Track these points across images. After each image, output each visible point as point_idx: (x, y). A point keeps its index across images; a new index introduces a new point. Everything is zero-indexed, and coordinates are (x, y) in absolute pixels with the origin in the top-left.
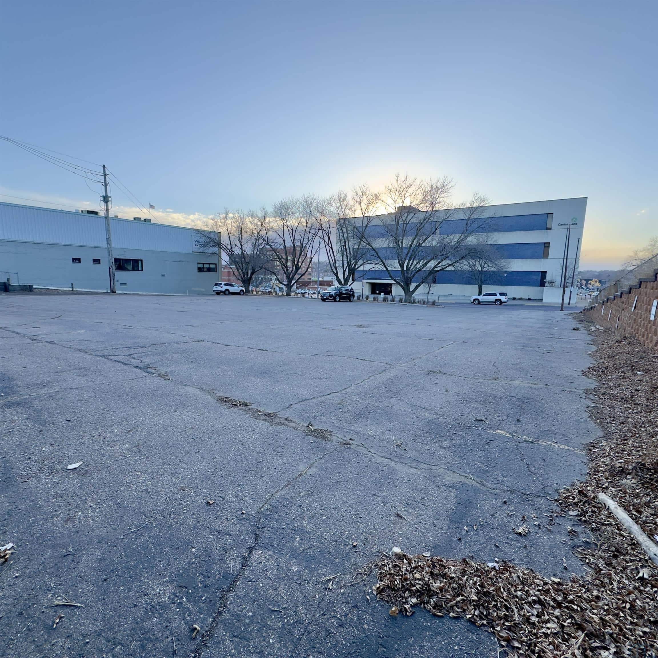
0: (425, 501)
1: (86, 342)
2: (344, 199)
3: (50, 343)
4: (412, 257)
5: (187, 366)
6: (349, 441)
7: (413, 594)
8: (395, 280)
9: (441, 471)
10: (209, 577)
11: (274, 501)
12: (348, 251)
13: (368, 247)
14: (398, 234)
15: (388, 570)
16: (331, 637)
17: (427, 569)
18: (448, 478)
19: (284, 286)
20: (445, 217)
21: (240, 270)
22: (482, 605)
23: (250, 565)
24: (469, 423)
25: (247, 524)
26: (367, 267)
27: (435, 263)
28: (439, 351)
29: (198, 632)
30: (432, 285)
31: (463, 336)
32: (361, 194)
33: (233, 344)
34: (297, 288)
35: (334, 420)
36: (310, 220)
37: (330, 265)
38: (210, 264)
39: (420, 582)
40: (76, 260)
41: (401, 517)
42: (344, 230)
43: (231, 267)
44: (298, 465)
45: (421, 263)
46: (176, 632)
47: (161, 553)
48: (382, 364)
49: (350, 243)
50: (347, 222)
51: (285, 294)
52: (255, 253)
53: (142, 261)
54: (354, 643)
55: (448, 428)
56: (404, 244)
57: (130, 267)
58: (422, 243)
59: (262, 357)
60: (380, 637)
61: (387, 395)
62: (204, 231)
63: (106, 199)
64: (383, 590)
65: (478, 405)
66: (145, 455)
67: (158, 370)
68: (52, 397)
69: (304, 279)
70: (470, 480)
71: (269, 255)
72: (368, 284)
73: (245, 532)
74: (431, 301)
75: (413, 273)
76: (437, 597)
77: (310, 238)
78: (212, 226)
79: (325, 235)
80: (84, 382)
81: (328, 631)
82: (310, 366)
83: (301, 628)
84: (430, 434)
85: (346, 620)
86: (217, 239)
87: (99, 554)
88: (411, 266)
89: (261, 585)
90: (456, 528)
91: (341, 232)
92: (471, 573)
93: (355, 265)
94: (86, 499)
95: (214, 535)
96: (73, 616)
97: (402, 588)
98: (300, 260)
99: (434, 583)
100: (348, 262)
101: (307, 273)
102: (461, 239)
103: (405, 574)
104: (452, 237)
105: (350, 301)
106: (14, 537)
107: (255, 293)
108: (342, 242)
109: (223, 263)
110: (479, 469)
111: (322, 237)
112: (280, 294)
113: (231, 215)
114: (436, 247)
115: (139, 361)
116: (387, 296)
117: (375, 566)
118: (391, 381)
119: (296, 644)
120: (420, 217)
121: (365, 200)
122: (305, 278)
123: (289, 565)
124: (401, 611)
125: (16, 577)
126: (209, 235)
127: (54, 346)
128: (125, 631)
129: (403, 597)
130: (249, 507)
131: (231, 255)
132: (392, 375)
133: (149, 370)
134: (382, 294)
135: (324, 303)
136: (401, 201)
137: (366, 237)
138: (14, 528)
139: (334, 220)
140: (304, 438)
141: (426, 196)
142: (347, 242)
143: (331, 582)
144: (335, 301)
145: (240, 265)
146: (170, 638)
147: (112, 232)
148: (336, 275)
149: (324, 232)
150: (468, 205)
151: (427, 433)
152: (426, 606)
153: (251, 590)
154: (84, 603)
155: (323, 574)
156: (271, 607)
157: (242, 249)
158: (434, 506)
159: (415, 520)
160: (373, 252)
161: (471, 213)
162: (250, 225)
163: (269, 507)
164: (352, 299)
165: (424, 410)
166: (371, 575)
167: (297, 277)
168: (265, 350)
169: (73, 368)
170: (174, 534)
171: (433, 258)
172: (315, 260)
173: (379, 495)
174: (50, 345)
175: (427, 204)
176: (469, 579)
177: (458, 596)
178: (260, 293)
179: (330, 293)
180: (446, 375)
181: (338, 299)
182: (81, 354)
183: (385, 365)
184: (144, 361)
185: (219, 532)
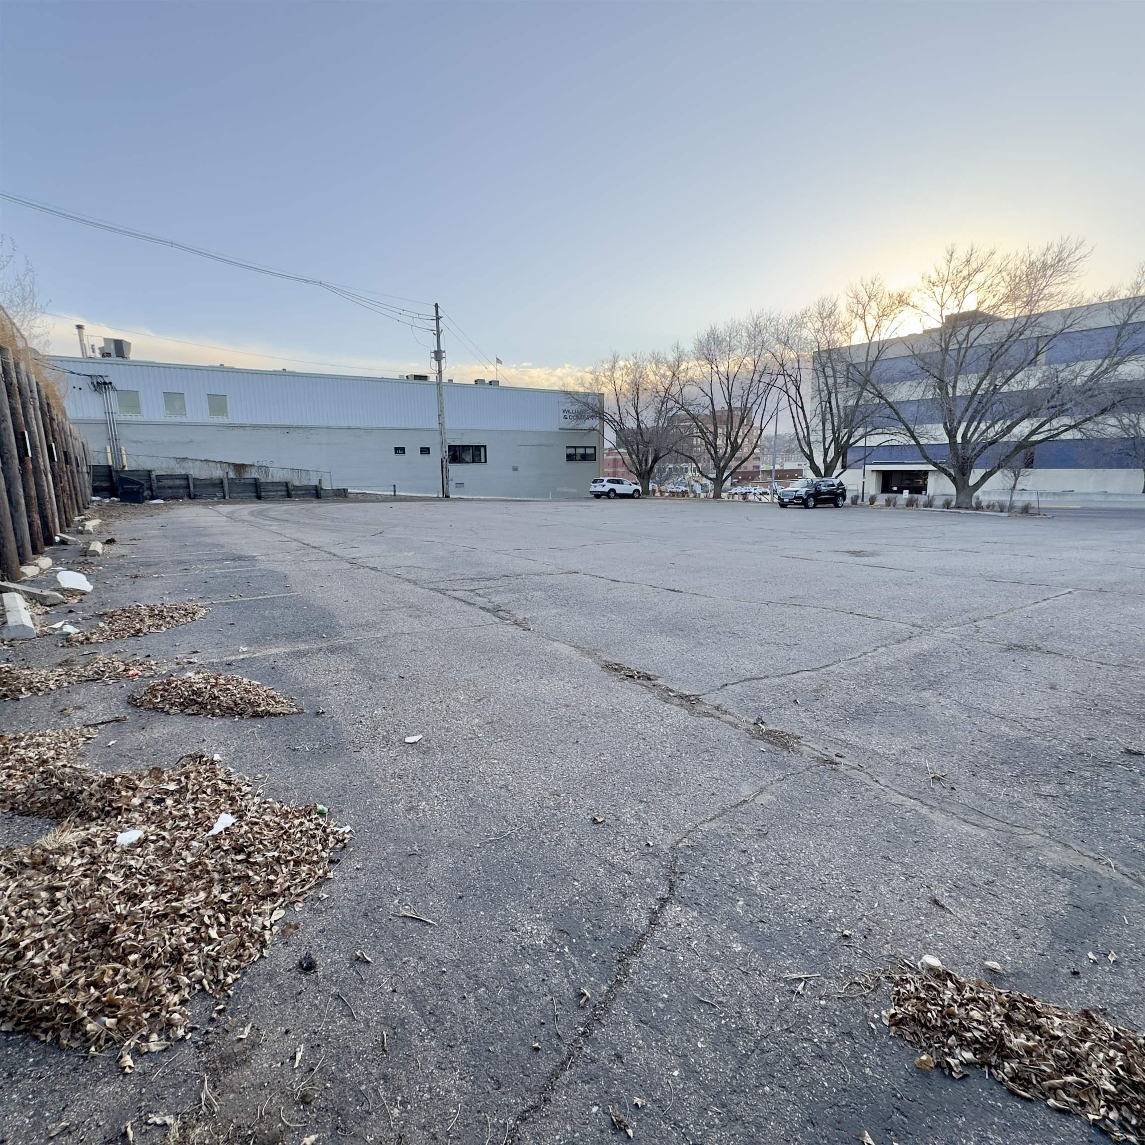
0: (995, 889)
1: (416, 570)
2: (831, 313)
3: (372, 569)
4: (978, 415)
5: (555, 611)
6: (834, 757)
7: (965, 1044)
8: (935, 465)
9: (1034, 839)
10: (600, 928)
11: (699, 835)
12: (835, 411)
13: (877, 400)
14: (945, 371)
15: (913, 989)
16: (802, 1069)
17: (997, 1007)
18: (1052, 855)
19: (708, 482)
20: (1061, 327)
21: (634, 457)
22: (1127, 1104)
23: (663, 924)
24: (1109, 755)
25: (656, 863)
26: (874, 440)
27: (1032, 425)
28: (1037, 606)
29: (588, 999)
30: (1023, 471)
31: (1099, 578)
32: (866, 298)
33: (624, 580)
34: (733, 484)
35: (805, 718)
36: (762, 359)
37: (799, 440)
38: (585, 448)
39: (982, 1027)
40: (400, 450)
41: (943, 907)
42: (829, 371)
43: (620, 450)
44: (739, 784)
45: (997, 427)
46: (557, 992)
47: (531, 877)
48: (905, 626)
49: (839, 396)
50: (835, 356)
51: (712, 496)
52: (660, 425)
53: (485, 447)
54: (845, 1090)
55: (1055, 760)
56: (958, 390)
57: (468, 458)
58: (1001, 386)
59: (674, 603)
60: (895, 1096)
61: (914, 683)
62: (577, 393)
63: (438, 355)
64: (902, 1021)
65: (1134, 721)
66: (502, 737)
67: (513, 615)
68: (380, 643)
69: (746, 468)
70: (1105, 867)
71: (685, 427)
72: (875, 474)
73: (653, 874)
74: (1019, 504)
75: (978, 448)
76: (1019, 1063)
77: (761, 391)
78: (591, 384)
79: (789, 384)
80: (417, 625)
81: (798, 1058)
82: (759, 621)
83: (750, 1040)
84: (1011, 765)
85: (831, 1051)
86: (598, 405)
87: (451, 861)
88: (973, 434)
89: (682, 958)
90: (1067, 951)
91: (821, 375)
92: (1100, 1040)
93: (849, 438)
94: (430, 786)
95: (605, 869)
96: (425, 934)
97: (941, 1027)
98: (740, 433)
99: (1012, 1036)
100: (834, 433)
101: (753, 456)
102: (1102, 369)
103: (950, 1006)
104: (1077, 367)
105: (837, 506)
106: (351, 819)
107: (658, 494)
108: (823, 394)
109: (607, 445)
110: (1130, 850)
111: (784, 389)
112: (703, 495)
113: (621, 363)
114: (1035, 393)
115: (486, 600)
116: (916, 496)
117: (887, 978)
118: (922, 658)
119: (742, 1062)
120: (1000, 332)
121: (874, 309)
122: (749, 466)
123: (727, 940)
124: (938, 1065)
125: (357, 869)
126: (584, 400)
127: (378, 573)
128: (489, 971)
129: (944, 1045)
130: (658, 837)
131: (620, 432)
132: (925, 646)
133: (501, 613)
134: (906, 492)
135: (784, 510)
136: (957, 302)
137: (874, 381)
138: (351, 807)
139: (808, 354)
140: (749, 743)
141: (1017, 287)
142: (833, 395)
143: (803, 984)
144: (807, 507)
145: (635, 447)
146: (549, 998)
147: (445, 405)
148: (810, 458)
149: (788, 379)
150: (1124, 294)
151: (1002, 763)
152: (993, 1071)
153: (666, 962)
154: (437, 921)
155: (788, 968)
156: (698, 995)
157: (638, 419)
158: (1017, 901)
159: (973, 918)
160: (888, 411)
161: (1132, 310)
162: (653, 377)
163: (690, 843)
164: (840, 503)
165: (996, 719)
166: (879, 992)
167: (733, 464)
168: (678, 591)
169: (402, 605)
170: (548, 855)
171: (1028, 416)
172: (769, 431)
173: (896, 860)
174: (373, 572)
175: (1018, 304)
176: (1096, 1049)
177: (1069, 1073)
178: (667, 494)
179: (796, 491)
180: (1053, 655)
181: (811, 503)
182: (410, 587)
183: (911, 627)
184: (493, 599)
185: (612, 865)
